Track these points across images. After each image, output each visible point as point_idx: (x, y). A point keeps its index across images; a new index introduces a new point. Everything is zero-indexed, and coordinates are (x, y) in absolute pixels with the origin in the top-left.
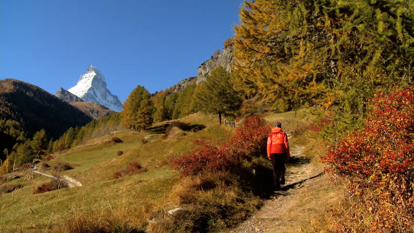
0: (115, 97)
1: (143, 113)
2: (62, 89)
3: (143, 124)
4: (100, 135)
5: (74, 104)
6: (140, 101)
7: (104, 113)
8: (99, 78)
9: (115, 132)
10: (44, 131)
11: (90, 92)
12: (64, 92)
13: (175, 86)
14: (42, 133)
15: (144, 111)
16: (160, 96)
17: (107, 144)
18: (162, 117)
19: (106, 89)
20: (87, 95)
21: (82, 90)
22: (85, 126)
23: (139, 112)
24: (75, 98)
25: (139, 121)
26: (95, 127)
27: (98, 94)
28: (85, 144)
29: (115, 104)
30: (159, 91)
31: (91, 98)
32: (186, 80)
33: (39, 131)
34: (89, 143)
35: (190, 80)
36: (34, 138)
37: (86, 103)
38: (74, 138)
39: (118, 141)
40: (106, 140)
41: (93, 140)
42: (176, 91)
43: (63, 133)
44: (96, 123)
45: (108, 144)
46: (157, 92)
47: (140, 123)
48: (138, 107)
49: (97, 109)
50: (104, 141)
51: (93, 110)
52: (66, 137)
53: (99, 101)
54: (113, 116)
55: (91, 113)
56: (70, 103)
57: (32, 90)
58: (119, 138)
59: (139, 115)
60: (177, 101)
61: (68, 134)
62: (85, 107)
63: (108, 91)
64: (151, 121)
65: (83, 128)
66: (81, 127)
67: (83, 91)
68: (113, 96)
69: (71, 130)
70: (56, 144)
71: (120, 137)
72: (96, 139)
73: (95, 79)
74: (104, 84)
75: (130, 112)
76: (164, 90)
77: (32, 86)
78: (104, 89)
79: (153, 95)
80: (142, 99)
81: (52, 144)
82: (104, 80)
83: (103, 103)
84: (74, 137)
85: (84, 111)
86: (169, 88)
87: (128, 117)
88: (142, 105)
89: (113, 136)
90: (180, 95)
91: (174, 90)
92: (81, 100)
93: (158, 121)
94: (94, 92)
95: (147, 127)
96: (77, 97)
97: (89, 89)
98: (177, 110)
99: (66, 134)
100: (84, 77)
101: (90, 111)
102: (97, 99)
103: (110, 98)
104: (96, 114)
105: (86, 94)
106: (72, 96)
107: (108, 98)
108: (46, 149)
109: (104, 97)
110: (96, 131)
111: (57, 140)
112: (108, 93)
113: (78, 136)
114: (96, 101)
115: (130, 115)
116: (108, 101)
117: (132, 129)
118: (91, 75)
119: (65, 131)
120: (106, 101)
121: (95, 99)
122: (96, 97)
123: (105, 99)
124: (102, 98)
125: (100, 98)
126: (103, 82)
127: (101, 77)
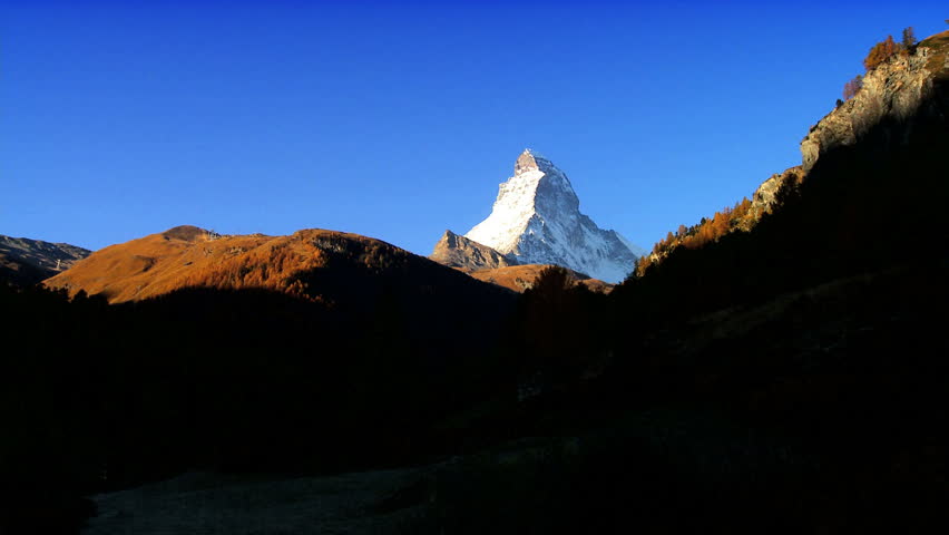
0: (610, 235)
2: (449, 233)
8: (554, 183)
11: (532, 230)
12: (455, 242)
19: (578, 214)
20: (527, 242)
24: (488, 256)
27: (557, 232)
29: (612, 256)
53: (561, 254)
56: (475, 276)
63: (585, 220)
68: (601, 231)
73: (544, 191)
74: (572, 201)
78: (573, 217)
82: (568, 189)
92: (510, 260)
94: (545, 228)
96: (494, 254)
100: (509, 187)
102: (557, 249)
103: (594, 241)
105: (521, 237)
106: (478, 250)
107: (588, 242)
109: (576, 237)
112: (586, 225)
114: (552, 254)
116: (589, 250)
118: (528, 180)
120: (584, 250)
121: (548, 249)
122: (553, 241)
123: (580, 244)
124: (569, 244)
125: (565, 244)
126: (568, 193)
127: (560, 180)
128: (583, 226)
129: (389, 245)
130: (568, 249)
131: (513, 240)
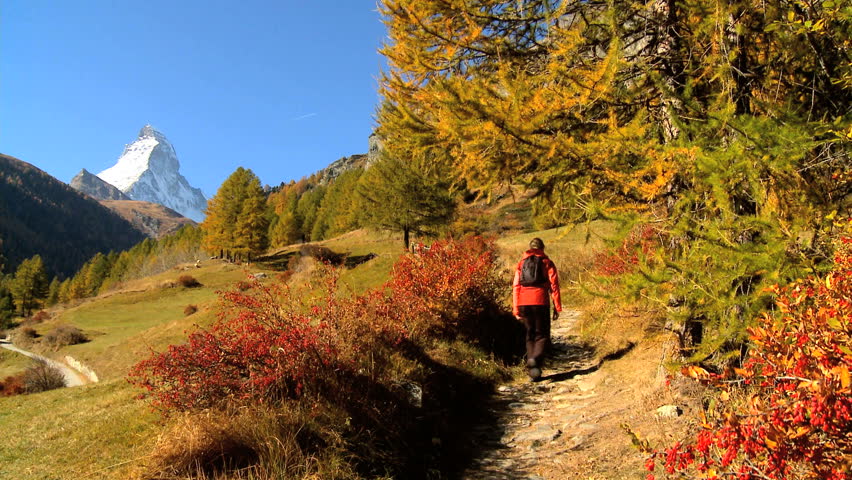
0: (197, 192)
1: (247, 225)
2: (85, 171)
3: (247, 249)
4: (157, 269)
5: (109, 203)
6: (242, 200)
7: (173, 223)
8: (164, 150)
9: (187, 264)
10: (39, 260)
11: (144, 179)
12: (88, 178)
13: (322, 173)
14: (34, 264)
15: (249, 221)
16: (288, 192)
17: (165, 290)
18: (289, 235)
19: (178, 174)
20: (139, 187)
21: (127, 175)
22: (128, 251)
23: (239, 224)
24: (111, 192)
25: (238, 241)
26: (149, 252)
27: (161, 184)
28: (121, 288)
29: (197, 206)
30: (288, 182)
31: (147, 194)
32: (345, 159)
33: (30, 258)
34: (131, 286)
35: (352, 162)
36: (18, 274)
37: (135, 203)
38: (104, 276)
39: (191, 284)
40: (167, 281)
41: (139, 281)
42: (322, 183)
43: (82, 266)
44: (151, 245)
45: (169, 291)
46: (283, 184)
47: (240, 247)
48: (238, 213)
49: (158, 216)
50: (162, 284)
51: (149, 218)
52: (88, 272)
54: (188, 230)
55: (144, 225)
56: (101, 203)
57: (20, 172)
58: (194, 276)
59: (239, 230)
60: (322, 202)
61: (92, 266)
62: (134, 211)
63: (181, 179)
64: (264, 244)
65: (125, 255)
66: (120, 252)
67: (129, 178)
68: (193, 189)
69: (98, 259)
70: (67, 287)
71: (196, 275)
72: (146, 278)
73: (156, 154)
74: (175, 165)
75: (221, 222)
76: (298, 180)
77: (20, 163)
78: (174, 176)
79: (275, 190)
80: (247, 197)
81: (59, 286)
82: (174, 156)
83: (172, 203)
84: (104, 273)
85: (130, 220)
86: (309, 177)
87: (217, 234)
88: (246, 208)
89: (183, 274)
90: (329, 192)
91: (319, 181)
92: (125, 197)
93: (281, 245)
94: (154, 181)
95: (256, 255)
96: (116, 190)
97: (143, 175)
98: (322, 222)
99: (88, 266)
100: (133, 147)
101: (144, 220)
102: (159, 195)
103: (186, 194)
104: (156, 228)
105: (135, 183)
106: (105, 188)
107: (182, 194)
108: (43, 296)
109: (174, 189)
110: (151, 261)
111: (68, 279)
112: (182, 183)
113: (112, 271)
114: (157, 199)
115: (220, 229)
116: (181, 200)
117: (224, 258)
118: (147, 145)
119: (87, 259)
120: (177, 200)
121: (154, 194)
122: (158, 190)
123: (176, 195)
124: (169, 193)
125: (166, 193)
126: (173, 159)
127: (168, 148)
128: (180, 183)
130: (168, 197)
131: (130, 184)
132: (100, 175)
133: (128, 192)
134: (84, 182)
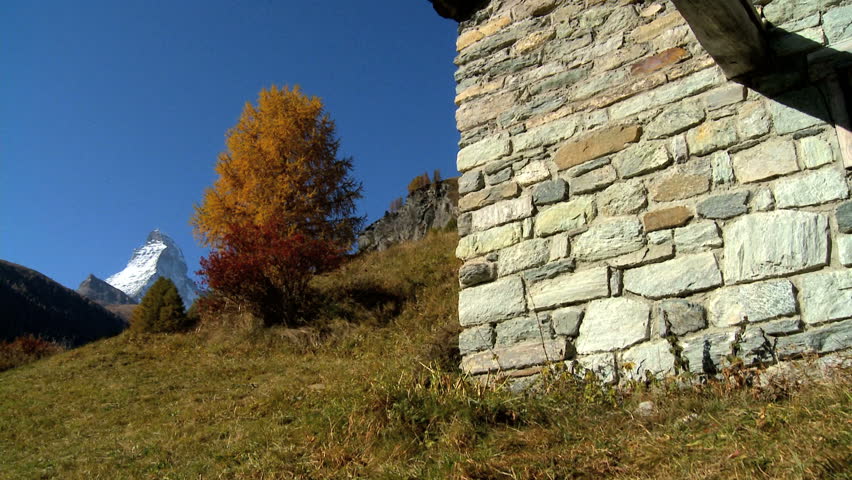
2: (92, 277)
5: (114, 308)
8: (172, 254)
12: (98, 284)
19: (186, 277)
21: (135, 279)
24: (119, 296)
56: (107, 308)
63: (191, 282)
67: (137, 282)
73: (164, 259)
74: (184, 268)
77: (25, 271)
78: (183, 279)
82: (181, 259)
92: (131, 300)
96: (123, 294)
97: (151, 278)
100: (142, 252)
105: (143, 287)
106: (113, 293)
109: (182, 292)
112: (190, 285)
118: (155, 249)
126: (181, 262)
127: (176, 252)
128: (188, 286)
129: (44, 276)
131: (137, 289)
132: (108, 281)
133: (136, 297)
134: (91, 287)
